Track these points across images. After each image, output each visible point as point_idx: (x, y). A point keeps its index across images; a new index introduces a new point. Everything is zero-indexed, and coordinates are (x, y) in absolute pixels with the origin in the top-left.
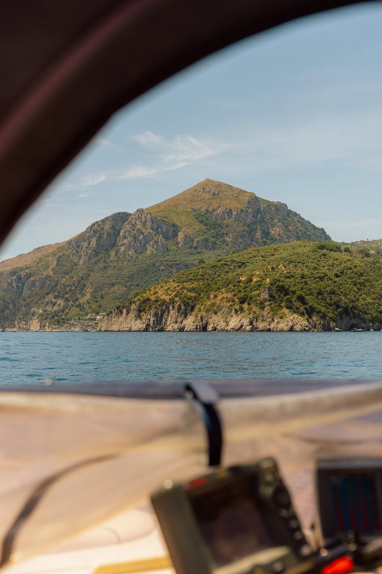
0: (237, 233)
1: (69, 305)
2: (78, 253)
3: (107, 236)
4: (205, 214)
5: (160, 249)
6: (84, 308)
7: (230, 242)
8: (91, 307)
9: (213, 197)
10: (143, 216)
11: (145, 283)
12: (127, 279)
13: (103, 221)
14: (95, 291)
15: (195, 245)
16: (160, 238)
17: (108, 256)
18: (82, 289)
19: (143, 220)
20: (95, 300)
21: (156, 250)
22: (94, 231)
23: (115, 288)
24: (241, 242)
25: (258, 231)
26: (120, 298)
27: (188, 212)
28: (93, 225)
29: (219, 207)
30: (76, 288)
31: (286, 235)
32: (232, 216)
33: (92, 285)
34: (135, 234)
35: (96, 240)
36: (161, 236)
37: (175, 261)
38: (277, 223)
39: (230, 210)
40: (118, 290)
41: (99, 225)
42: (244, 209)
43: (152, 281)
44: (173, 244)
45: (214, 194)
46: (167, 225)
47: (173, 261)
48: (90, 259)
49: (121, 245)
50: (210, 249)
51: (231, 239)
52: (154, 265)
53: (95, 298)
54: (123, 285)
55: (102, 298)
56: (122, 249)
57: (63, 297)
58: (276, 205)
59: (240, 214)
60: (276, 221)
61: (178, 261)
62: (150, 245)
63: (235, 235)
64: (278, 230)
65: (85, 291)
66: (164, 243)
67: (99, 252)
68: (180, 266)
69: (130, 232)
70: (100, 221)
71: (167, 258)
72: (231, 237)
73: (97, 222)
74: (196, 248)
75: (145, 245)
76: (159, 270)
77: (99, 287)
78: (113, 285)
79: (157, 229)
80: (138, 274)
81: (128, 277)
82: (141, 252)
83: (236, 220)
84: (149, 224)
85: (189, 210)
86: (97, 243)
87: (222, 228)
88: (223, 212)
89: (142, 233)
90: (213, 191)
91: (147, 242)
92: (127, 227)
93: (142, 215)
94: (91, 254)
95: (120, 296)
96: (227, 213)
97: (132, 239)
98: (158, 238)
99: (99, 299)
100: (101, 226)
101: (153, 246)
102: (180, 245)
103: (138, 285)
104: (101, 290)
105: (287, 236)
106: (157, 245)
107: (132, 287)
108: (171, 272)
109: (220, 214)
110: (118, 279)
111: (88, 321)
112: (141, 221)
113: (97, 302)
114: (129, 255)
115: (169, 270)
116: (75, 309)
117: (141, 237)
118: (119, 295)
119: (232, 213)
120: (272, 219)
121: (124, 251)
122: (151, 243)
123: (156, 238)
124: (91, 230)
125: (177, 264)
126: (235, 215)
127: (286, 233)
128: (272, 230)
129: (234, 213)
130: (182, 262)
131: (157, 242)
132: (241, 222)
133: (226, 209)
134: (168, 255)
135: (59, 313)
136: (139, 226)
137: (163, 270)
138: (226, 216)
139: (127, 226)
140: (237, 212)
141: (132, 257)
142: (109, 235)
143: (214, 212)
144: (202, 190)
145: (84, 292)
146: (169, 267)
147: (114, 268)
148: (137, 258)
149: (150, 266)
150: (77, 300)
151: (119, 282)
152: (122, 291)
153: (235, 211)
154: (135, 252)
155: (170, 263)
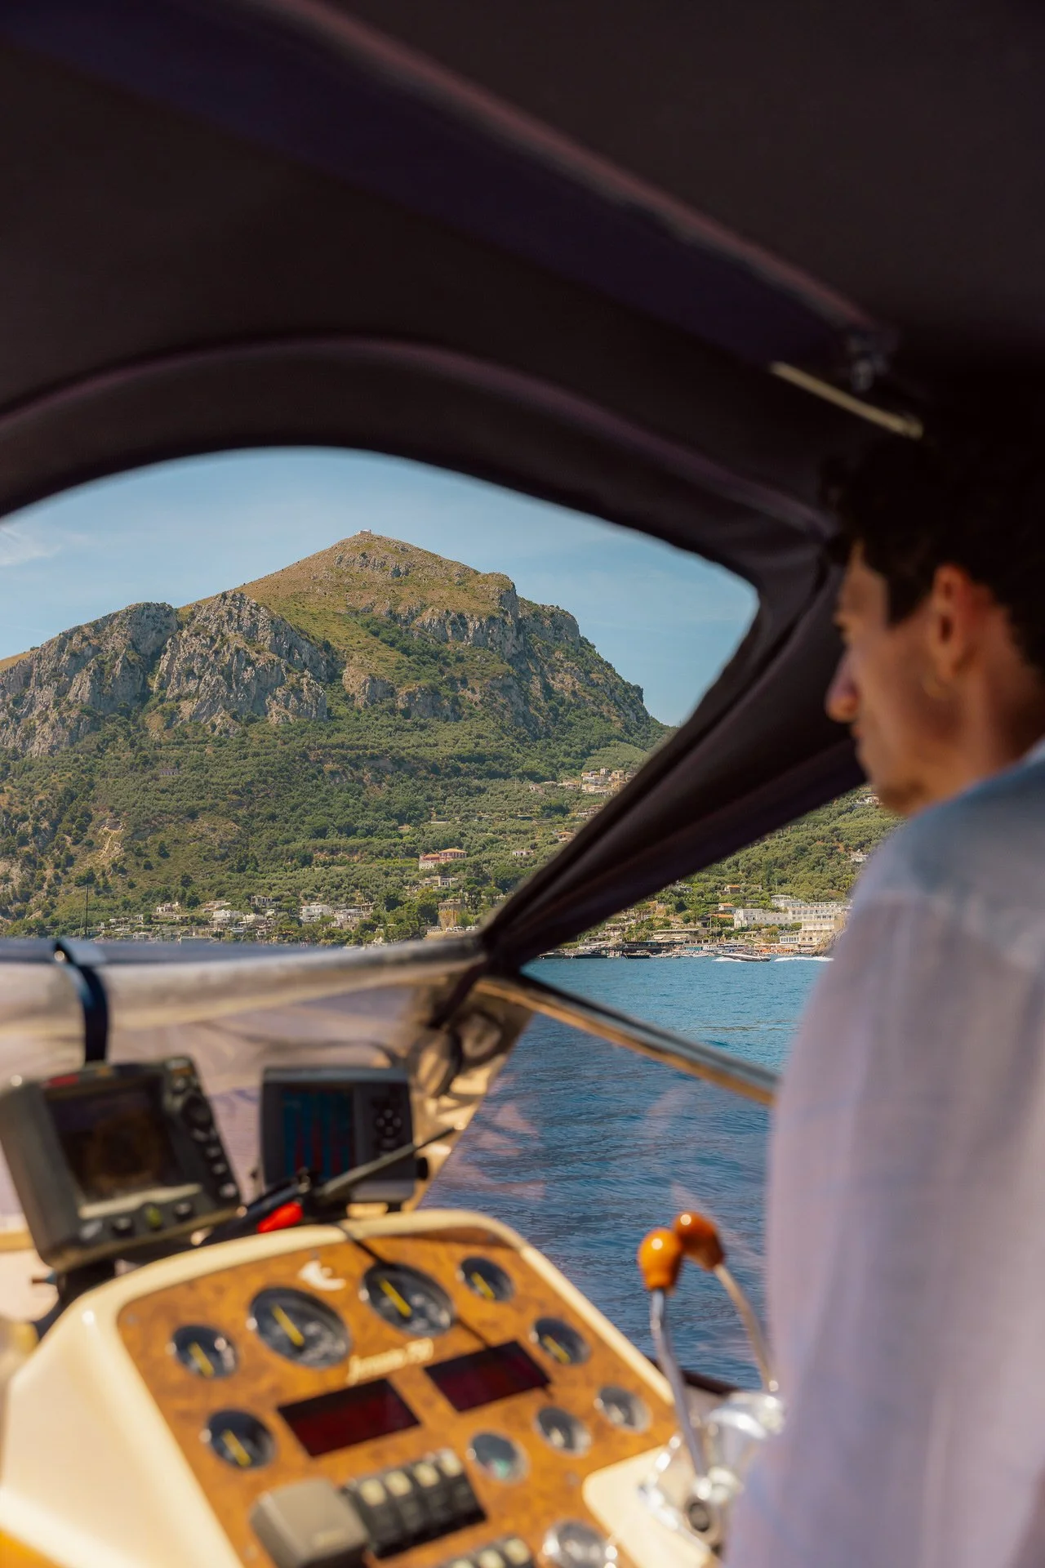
0: (493, 679)
1: (43, 879)
2: (18, 719)
3: (124, 668)
4: (389, 623)
5: (308, 713)
6: (106, 887)
7: (476, 704)
8: (132, 886)
9: (396, 579)
10: (245, 614)
11: (293, 809)
12: (234, 797)
13: (97, 627)
14: (136, 832)
15: (401, 705)
16: (304, 680)
17: (138, 730)
18: (83, 828)
19: (247, 624)
20: (142, 861)
21: (297, 713)
22: (73, 655)
23: (203, 824)
24: (504, 707)
25: (534, 677)
26: (223, 857)
27: (340, 614)
28: (67, 636)
29: (424, 607)
30: (55, 824)
31: (590, 695)
32: (466, 633)
33: (117, 815)
34: (230, 665)
35: (91, 681)
36: (306, 672)
37: (366, 747)
38: (562, 662)
39: (461, 616)
40: (214, 830)
41: (85, 639)
42: (497, 615)
43: (311, 804)
44: (336, 700)
45: (397, 573)
46: (312, 645)
47: (358, 747)
48: (74, 738)
49: (179, 698)
50: (447, 719)
51: (478, 697)
52: (305, 756)
53: (139, 854)
54: (225, 814)
55: (164, 854)
56: (187, 708)
57: (13, 852)
58: (552, 615)
59: (489, 628)
60: (559, 655)
61: (372, 747)
62: (275, 698)
63: (486, 685)
64: (568, 679)
65: (94, 832)
66: (319, 695)
67: (103, 717)
68: (381, 763)
69: (205, 658)
70: (87, 626)
71: (338, 738)
72: (478, 690)
73: (78, 629)
74: (406, 714)
75: (260, 698)
76: (320, 772)
77: (147, 822)
78: (193, 815)
79: (290, 653)
80: (265, 782)
81: (235, 792)
82: (252, 720)
83: (477, 644)
84: (265, 636)
85: (343, 610)
86: (93, 691)
87: (448, 665)
88: (439, 620)
89: (251, 663)
90: (391, 564)
91: (266, 690)
92: (191, 644)
93: (239, 608)
94: (79, 720)
95: (223, 851)
96: (453, 623)
97: (221, 678)
98: (298, 680)
99: (154, 858)
100: (95, 642)
101: (287, 701)
102: (359, 703)
103: (273, 817)
104: (155, 830)
105: (592, 699)
106: (300, 700)
107: (256, 824)
108: (360, 781)
109: (430, 624)
110: (202, 798)
111: (185, 928)
112: (240, 628)
113: (148, 867)
114: (214, 727)
115: (352, 774)
116: (75, 891)
117: (248, 675)
118: (220, 846)
119: (466, 623)
120: (550, 651)
121: (195, 716)
122: (279, 692)
123: (291, 679)
124: (61, 649)
125: (373, 757)
126: (476, 632)
127: (588, 688)
128: (553, 679)
129: (471, 625)
130: (387, 752)
131: (296, 691)
132: (491, 649)
133: (447, 612)
134: (338, 730)
135: (11, 903)
136: (237, 641)
137: (333, 773)
138: (450, 632)
139: (194, 640)
140: (479, 619)
141: (227, 731)
142: (128, 666)
143: (413, 618)
144: (359, 559)
145: (89, 836)
146: (350, 762)
147: (178, 765)
148: (245, 735)
149: (294, 761)
150: (70, 860)
151: (213, 807)
152: (226, 834)
153: (475, 618)
154: (234, 716)
155: (351, 754)
